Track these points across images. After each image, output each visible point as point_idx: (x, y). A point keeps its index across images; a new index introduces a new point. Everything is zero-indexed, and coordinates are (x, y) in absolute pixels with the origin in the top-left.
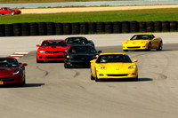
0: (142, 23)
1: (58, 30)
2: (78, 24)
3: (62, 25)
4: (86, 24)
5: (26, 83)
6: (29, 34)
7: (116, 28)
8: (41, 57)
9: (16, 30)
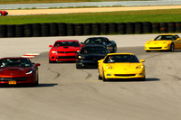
0: (155, 23)
1: (70, 30)
2: (90, 25)
3: (73, 26)
4: (99, 25)
5: (39, 83)
6: (40, 35)
7: (129, 29)
8: (53, 57)
9: (27, 31)
